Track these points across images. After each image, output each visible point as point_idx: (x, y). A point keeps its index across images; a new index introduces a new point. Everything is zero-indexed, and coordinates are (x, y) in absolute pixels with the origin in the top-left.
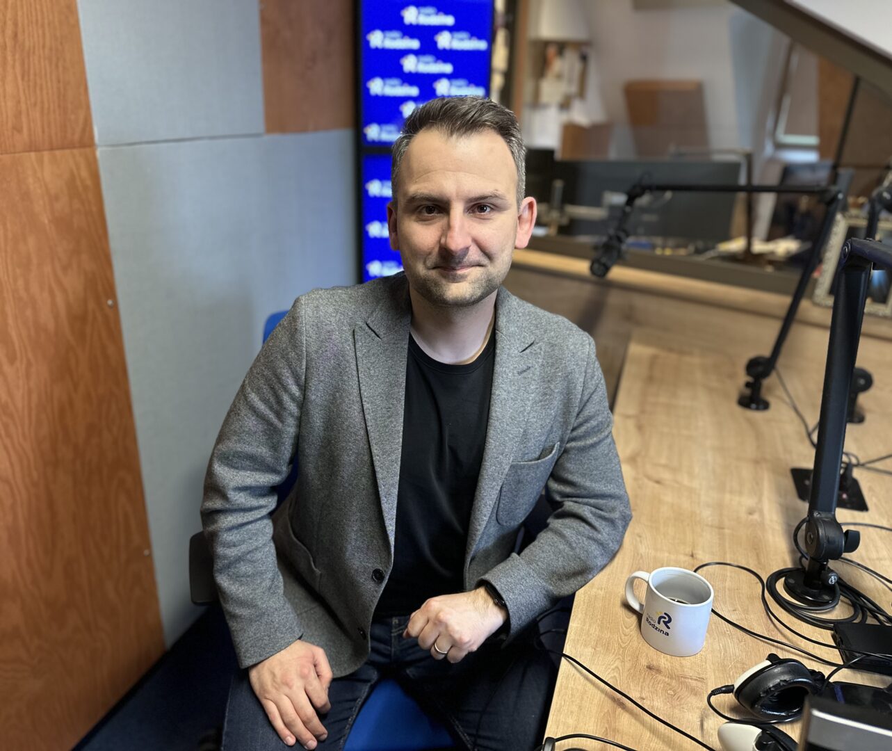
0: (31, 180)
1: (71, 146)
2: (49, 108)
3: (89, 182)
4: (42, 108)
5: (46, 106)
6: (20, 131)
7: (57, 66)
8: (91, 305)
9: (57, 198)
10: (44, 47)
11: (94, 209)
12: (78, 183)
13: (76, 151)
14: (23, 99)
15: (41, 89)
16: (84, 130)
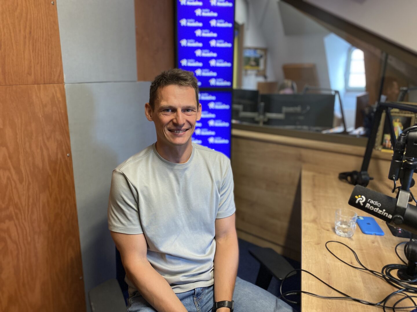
0: (34, 97)
1: (53, 83)
2: (44, 65)
3: (61, 99)
4: (41, 65)
5: (43, 64)
6: (30, 75)
7: (48, 47)
8: (60, 156)
9: (46, 106)
10: (43, 38)
11: (63, 111)
12: (56, 99)
13: (55, 85)
14: (32, 61)
15: (41, 57)
16: (59, 76)
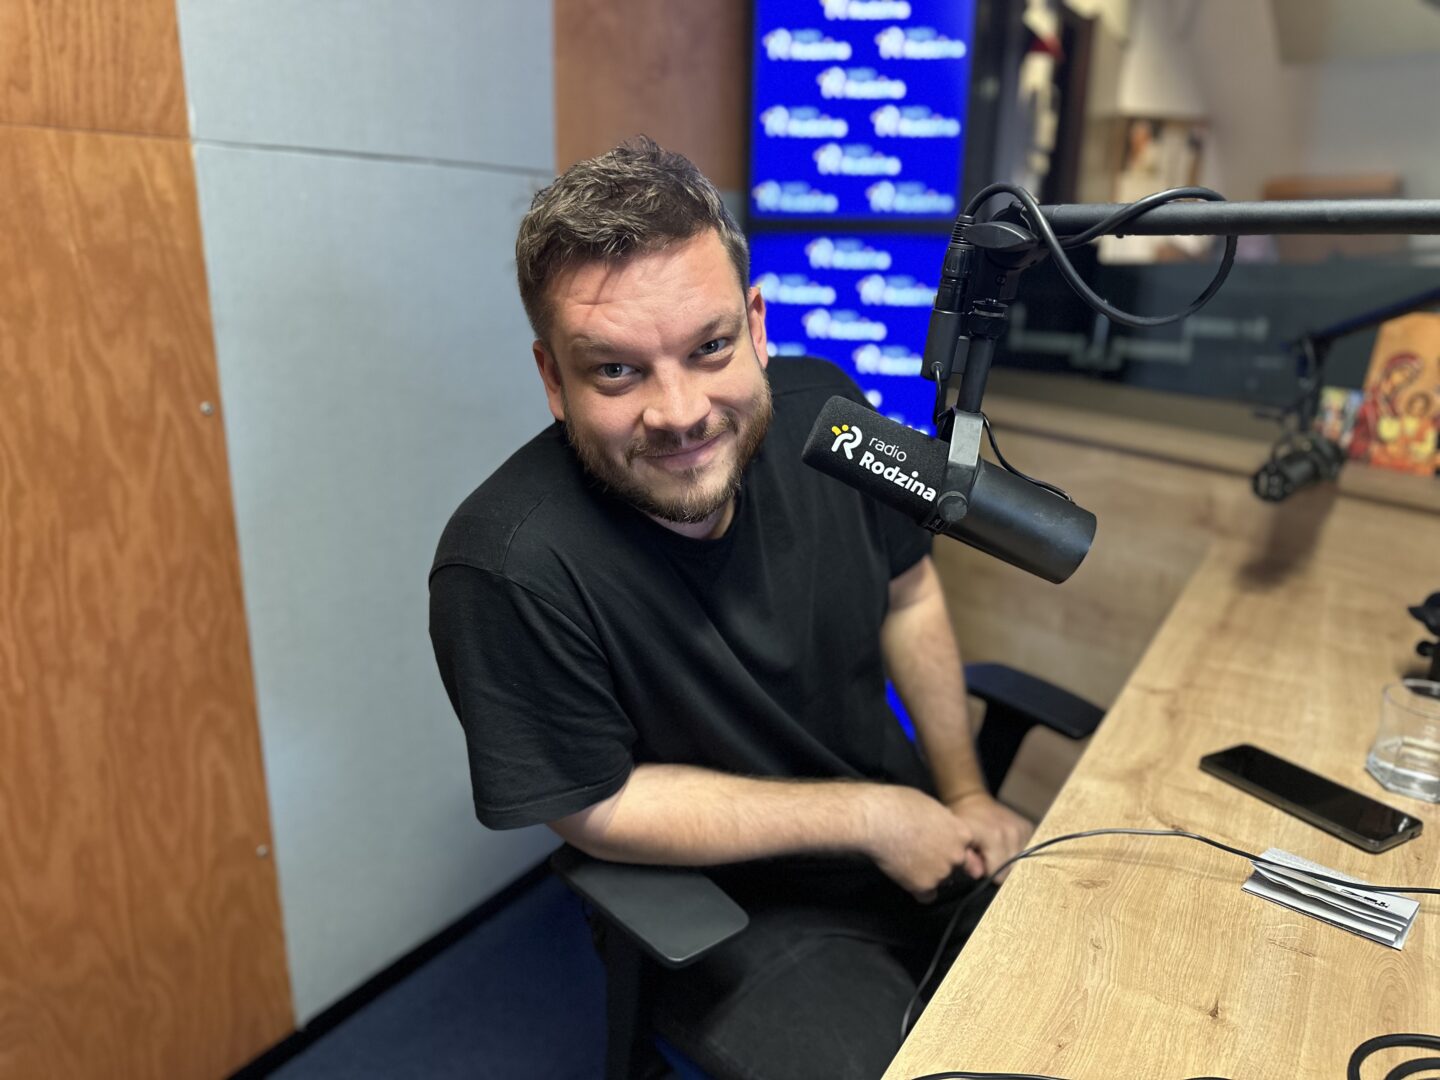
0: (43, 176)
1: (138, 130)
2: (92, 60)
3: (172, 197)
4: (77, 58)
5: (86, 55)
6: (25, 88)
8: (163, 405)
9: (98, 213)
11: (181, 244)
12: (149, 194)
13: (147, 142)
14: (35, 35)
15: (77, 25)
16: (166, 108)
